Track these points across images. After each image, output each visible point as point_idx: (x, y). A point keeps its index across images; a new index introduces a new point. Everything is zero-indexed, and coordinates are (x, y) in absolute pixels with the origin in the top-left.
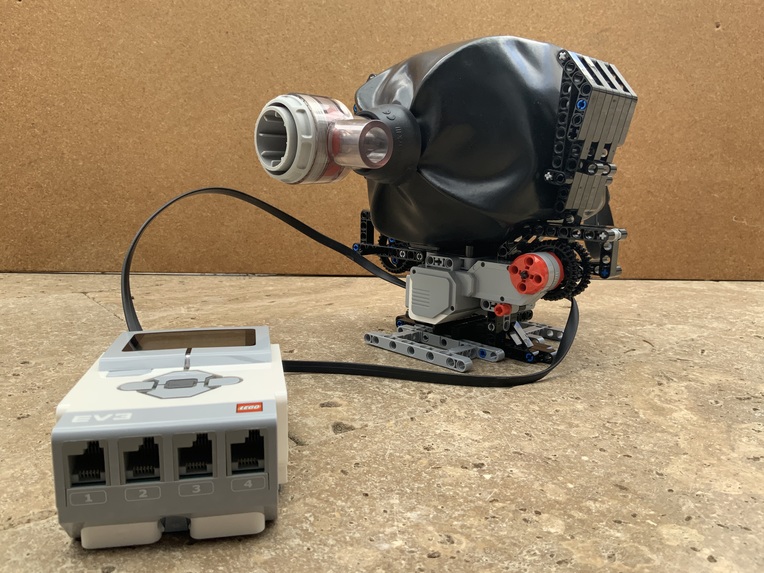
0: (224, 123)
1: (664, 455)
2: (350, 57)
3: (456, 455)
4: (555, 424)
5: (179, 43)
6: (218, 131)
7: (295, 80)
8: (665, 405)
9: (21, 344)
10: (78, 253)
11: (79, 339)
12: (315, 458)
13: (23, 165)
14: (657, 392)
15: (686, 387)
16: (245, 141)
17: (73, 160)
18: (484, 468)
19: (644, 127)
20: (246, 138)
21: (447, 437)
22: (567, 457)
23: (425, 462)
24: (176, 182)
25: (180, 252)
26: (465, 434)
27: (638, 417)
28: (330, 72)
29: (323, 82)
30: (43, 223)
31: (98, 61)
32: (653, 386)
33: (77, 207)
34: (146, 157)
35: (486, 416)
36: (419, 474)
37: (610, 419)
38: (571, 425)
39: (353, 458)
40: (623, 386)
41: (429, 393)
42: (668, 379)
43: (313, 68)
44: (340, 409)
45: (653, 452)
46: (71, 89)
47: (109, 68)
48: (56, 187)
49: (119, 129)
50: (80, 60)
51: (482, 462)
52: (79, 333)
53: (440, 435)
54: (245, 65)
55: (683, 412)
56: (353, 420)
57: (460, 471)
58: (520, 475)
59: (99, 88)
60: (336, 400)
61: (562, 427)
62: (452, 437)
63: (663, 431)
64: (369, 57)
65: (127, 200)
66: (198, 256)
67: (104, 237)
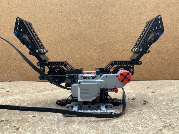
0: (44, 37)
2: (81, 16)
5: (32, 15)
6: (43, 39)
7: (65, 23)
10: (2, 76)
16: (51, 42)
19: (173, 32)
20: (51, 41)
25: (31, 75)
28: (75, 20)
29: (73, 23)
31: (9, 21)
33: (2, 63)
34: (22, 47)
43: (70, 20)
46: (2, 29)
47: (12, 23)
49: (15, 40)
50: (4, 21)
54: (50, 20)
59: (9, 29)
64: (87, 15)
65: (16, 60)
66: (36, 76)
67: (9, 71)
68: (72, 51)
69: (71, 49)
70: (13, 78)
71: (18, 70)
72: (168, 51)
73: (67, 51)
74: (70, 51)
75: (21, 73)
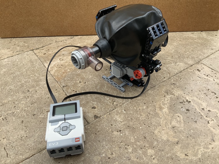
1: (156, 126)
3: (117, 127)
4: (138, 114)
8: (163, 106)
9: (25, 82)
11: (37, 78)
12: (90, 129)
13: (5, 8)
14: (163, 100)
15: (170, 98)
17: (19, 5)
18: (121, 132)
21: (116, 121)
22: (137, 127)
23: (110, 130)
24: (49, 10)
25: (54, 30)
26: (119, 120)
27: (155, 111)
30: (16, 24)
32: (163, 97)
33: (23, 19)
35: (125, 112)
36: (109, 134)
37: (149, 112)
38: (141, 115)
39: (98, 129)
40: (156, 98)
41: (115, 101)
42: (168, 94)
44: (96, 109)
45: (154, 125)
48: (16, 14)
51: (121, 129)
52: (37, 75)
53: (114, 120)
55: (166, 109)
56: (98, 114)
57: (117, 132)
58: (127, 134)
60: (95, 106)
61: (139, 116)
62: (117, 121)
63: (159, 117)
65: (37, 16)
66: (59, 31)
67: (33, 27)
68: (89, 6)
69: (88, 4)
70: (37, 33)
71: (41, 26)
72: (180, 5)
73: (84, 6)
74: (87, 6)
75: (44, 28)
